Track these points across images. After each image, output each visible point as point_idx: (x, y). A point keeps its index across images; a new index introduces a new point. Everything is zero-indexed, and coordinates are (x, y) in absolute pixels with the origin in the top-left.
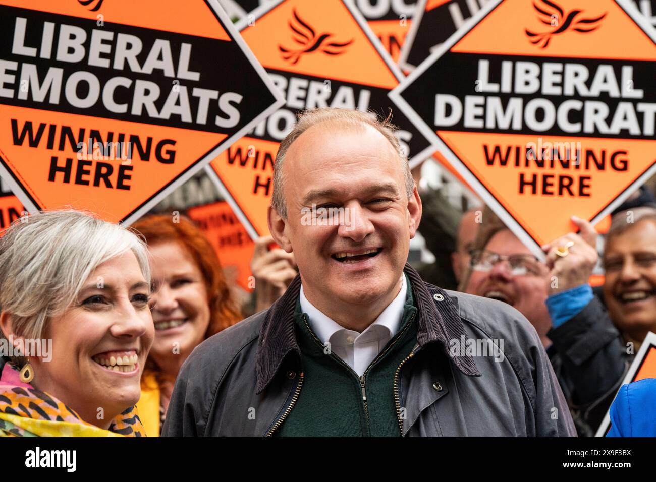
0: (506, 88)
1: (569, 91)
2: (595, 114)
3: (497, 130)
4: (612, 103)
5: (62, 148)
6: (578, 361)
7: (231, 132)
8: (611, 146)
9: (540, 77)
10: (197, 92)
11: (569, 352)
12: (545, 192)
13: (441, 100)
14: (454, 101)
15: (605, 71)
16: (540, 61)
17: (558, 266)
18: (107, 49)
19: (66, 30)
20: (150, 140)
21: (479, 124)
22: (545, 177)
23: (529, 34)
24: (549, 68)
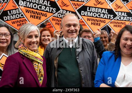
0: (91, 11)
1: (99, 12)
2: (102, 15)
3: (89, 16)
4: (104, 14)
6: (98, 47)
8: (104, 20)
9: (95, 10)
10: (50, 8)
11: (97, 45)
13: (82, 12)
14: (84, 12)
15: (104, 10)
16: (95, 8)
17: (96, 34)
20: (44, 13)
21: (87, 15)
23: (94, 4)
24: (96, 9)
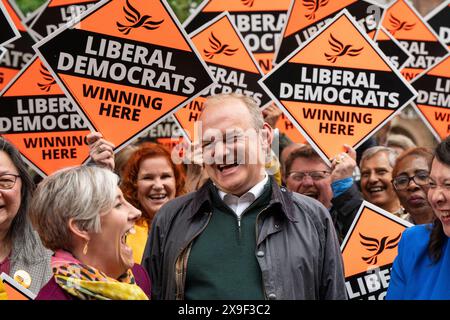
1: (345, 84)
2: (357, 95)
3: (309, 101)
5: (106, 99)
7: (190, 96)
9: (331, 76)
11: (341, 209)
12: (332, 132)
13: (283, 86)
14: (290, 87)
15: (362, 75)
16: (331, 69)
18: (131, 53)
19: (111, 43)
20: (149, 98)
21: (301, 98)
22: (332, 125)
23: (326, 55)
24: (335, 72)
